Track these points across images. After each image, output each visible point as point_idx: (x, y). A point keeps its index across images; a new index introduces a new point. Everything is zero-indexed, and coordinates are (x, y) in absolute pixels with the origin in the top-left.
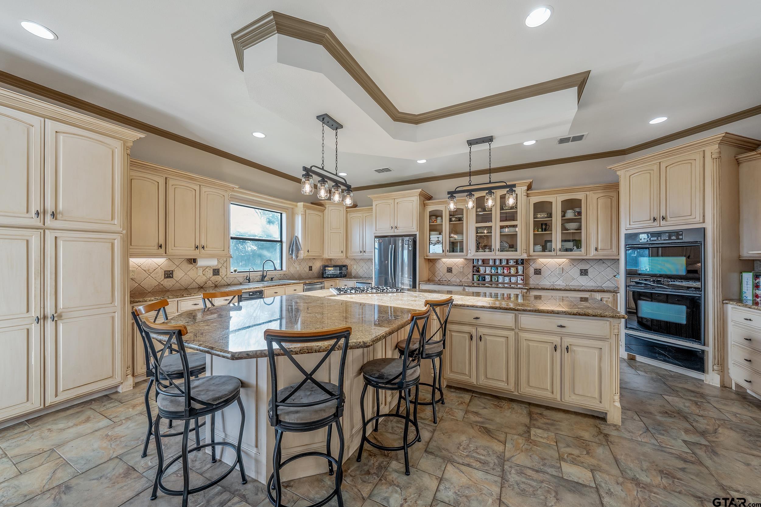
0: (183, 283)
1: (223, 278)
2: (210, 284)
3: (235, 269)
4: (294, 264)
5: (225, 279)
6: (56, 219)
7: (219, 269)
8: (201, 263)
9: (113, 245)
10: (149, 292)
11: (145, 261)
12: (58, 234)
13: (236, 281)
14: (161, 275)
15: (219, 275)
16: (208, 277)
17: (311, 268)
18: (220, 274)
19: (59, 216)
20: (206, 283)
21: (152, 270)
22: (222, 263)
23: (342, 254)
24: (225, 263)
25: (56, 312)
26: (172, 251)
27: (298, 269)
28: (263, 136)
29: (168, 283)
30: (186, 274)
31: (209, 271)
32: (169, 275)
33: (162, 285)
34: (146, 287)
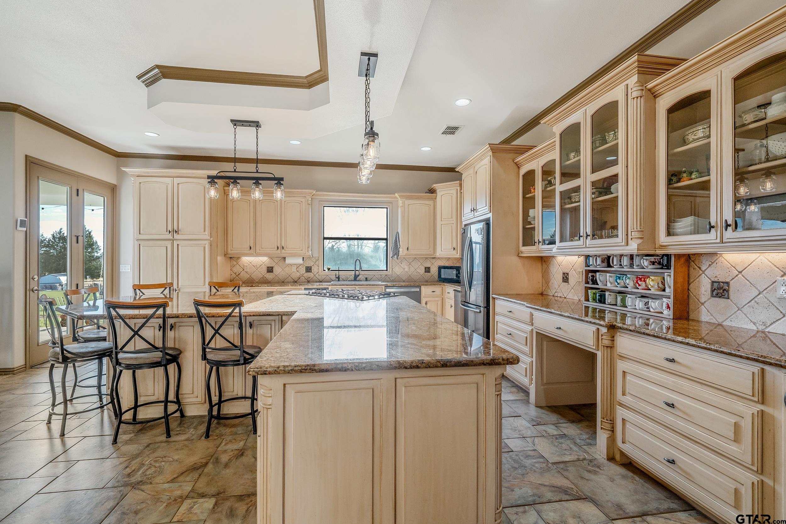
0: (281, 278)
1: (315, 275)
2: (303, 279)
3: (329, 267)
4: (400, 264)
5: (317, 275)
6: (178, 234)
7: (311, 267)
8: (288, 261)
9: (204, 248)
10: (257, 282)
11: (254, 259)
12: (178, 242)
13: (328, 278)
14: (265, 270)
15: (311, 272)
16: (301, 274)
17: (427, 270)
18: (313, 271)
19: (180, 232)
20: (299, 278)
21: (259, 266)
22: (314, 262)
23: (455, 252)
24: (317, 262)
25: (178, 288)
26: (260, 251)
27: (407, 269)
28: (299, 143)
29: (269, 276)
30: (283, 270)
31: (302, 268)
32: (270, 270)
33: (265, 277)
34: (255, 278)
